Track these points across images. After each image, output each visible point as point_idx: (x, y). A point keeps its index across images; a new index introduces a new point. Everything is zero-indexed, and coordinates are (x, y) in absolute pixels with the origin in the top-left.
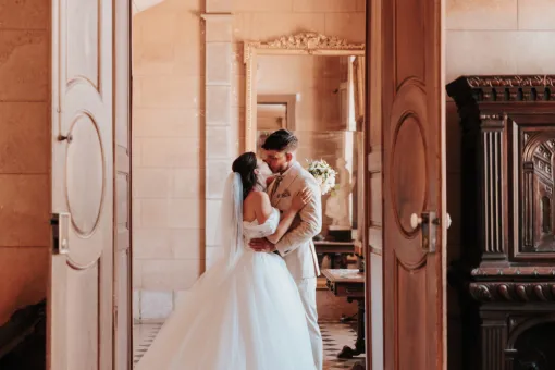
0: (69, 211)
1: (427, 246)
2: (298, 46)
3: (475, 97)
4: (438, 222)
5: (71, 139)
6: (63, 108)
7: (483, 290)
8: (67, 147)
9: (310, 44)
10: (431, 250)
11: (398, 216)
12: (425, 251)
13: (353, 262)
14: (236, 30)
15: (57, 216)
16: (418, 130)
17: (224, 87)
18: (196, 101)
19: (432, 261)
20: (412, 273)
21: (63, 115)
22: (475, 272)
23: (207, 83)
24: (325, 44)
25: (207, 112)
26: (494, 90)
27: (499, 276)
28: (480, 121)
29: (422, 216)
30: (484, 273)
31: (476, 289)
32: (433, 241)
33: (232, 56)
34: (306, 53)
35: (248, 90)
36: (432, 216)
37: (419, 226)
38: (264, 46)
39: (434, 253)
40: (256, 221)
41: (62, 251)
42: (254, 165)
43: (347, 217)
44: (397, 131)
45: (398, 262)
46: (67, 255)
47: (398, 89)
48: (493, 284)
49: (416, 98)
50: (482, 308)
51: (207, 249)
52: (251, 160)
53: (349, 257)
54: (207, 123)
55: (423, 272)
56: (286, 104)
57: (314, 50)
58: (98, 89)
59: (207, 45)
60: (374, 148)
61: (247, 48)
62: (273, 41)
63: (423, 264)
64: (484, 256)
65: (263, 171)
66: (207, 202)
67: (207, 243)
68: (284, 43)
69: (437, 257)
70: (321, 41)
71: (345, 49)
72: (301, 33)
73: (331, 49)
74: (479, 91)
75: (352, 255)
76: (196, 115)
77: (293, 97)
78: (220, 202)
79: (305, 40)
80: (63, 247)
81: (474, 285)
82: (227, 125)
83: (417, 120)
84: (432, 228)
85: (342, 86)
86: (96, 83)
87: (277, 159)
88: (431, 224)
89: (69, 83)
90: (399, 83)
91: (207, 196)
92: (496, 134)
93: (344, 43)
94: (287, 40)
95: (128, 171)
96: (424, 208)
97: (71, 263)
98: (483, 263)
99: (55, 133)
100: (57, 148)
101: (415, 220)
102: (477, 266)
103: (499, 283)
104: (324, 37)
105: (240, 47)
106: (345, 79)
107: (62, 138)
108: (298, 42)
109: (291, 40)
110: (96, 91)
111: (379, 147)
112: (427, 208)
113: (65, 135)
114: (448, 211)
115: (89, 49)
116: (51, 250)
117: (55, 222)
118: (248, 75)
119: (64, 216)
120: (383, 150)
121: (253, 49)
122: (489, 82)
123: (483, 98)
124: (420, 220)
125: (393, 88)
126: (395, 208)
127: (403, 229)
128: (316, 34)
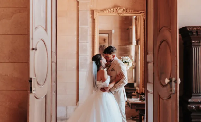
0: (36, 77)
1: (172, 90)
2: (115, 12)
3: (190, 34)
4: (176, 81)
5: (37, 49)
6: (34, 38)
7: (193, 107)
8: (35, 52)
9: (119, 11)
10: (173, 92)
11: (160, 79)
12: (171, 93)
13: (135, 95)
14: (91, 6)
15: (31, 79)
16: (168, 47)
17: (86, 28)
18: (75, 33)
19: (173, 96)
20: (165, 101)
21: (33, 40)
22: (190, 100)
23: (80, 26)
24: (125, 11)
25: (80, 38)
26: (197, 32)
27: (199, 102)
28: (192, 43)
29: (170, 79)
30: (193, 101)
31: (190, 107)
32: (174, 89)
33: (89, 16)
34: (118, 15)
35: (95, 29)
36: (174, 79)
37: (168, 83)
38: (102, 12)
39: (174, 93)
40: (101, 81)
41: (33, 92)
42: (100, 59)
43: (132, 78)
44: (160, 46)
45: (159, 97)
46: (35, 93)
47: (160, 31)
48: (196, 105)
49: (167, 34)
50: (192, 114)
51: (80, 90)
52: (99, 57)
53: (133, 93)
54: (80, 41)
55: (170, 101)
56: (108, 34)
57: (121, 13)
58: (46, 30)
59: (80, 11)
60: (149, 53)
61: (95, 13)
62: (105, 10)
63: (170, 97)
64: (193, 94)
65: (104, 61)
66: (80, 72)
67: (80, 87)
68: (109, 11)
69: (175, 95)
70: (124, 10)
71: (133, 13)
72: (116, 7)
73: (128, 13)
74: (191, 32)
75: (134, 93)
76: (76, 38)
77: (111, 31)
78: (85, 73)
79: (117, 9)
80: (34, 91)
81: (189, 106)
82: (88, 43)
83: (168, 43)
84: (173, 84)
85: (130, 27)
86: (45, 28)
87: (109, 57)
88: (173, 83)
89: (36, 28)
90: (160, 28)
91: (80, 70)
92: (198, 48)
93: (133, 11)
94: (111, 9)
95: (56, 61)
96: (170, 77)
97: (36, 97)
98: (193, 97)
99: (31, 47)
100: (31, 53)
101: (167, 81)
102: (190, 98)
103: (198, 105)
104: (125, 9)
105: (93, 12)
106: (131, 25)
107: (33, 49)
108: (115, 10)
109: (112, 10)
110: (45, 31)
111: (152, 52)
112: (172, 76)
113: (34, 48)
114: (180, 78)
115: (43, 15)
116: (29, 92)
117: (31, 81)
118: (95, 23)
119: (34, 79)
120: (154, 54)
121: (98, 13)
122: (195, 29)
123: (193, 35)
124: (169, 81)
125: (158, 30)
126: (158, 76)
127: (162, 84)
128: (122, 8)
